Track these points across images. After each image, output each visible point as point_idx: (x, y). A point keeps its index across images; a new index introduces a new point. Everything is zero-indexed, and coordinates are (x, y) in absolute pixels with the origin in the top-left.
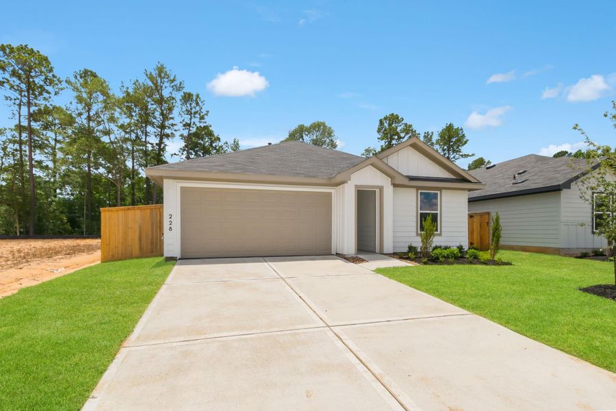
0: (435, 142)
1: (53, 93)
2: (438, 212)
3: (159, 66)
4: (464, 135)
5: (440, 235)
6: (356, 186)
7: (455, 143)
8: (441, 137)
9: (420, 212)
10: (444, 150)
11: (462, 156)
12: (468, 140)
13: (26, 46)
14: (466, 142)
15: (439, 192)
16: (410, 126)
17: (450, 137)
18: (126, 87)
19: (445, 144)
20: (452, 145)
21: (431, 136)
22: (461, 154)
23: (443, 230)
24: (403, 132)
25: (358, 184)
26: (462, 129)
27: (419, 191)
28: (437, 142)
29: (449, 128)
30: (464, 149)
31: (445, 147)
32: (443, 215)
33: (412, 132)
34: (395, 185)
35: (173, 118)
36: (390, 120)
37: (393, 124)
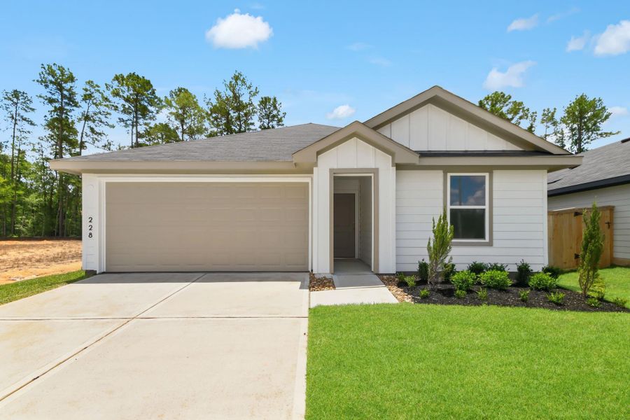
0: (559, 121)
1: (155, 112)
2: (486, 207)
3: (237, 74)
4: (604, 108)
5: (490, 244)
6: (331, 170)
7: (590, 119)
8: (568, 112)
9: (449, 207)
10: (572, 130)
11: (601, 135)
12: (610, 114)
13: (134, 74)
14: (607, 117)
15: (487, 175)
16: (521, 104)
17: (582, 112)
18: (208, 98)
19: (574, 122)
20: (585, 123)
21: (553, 114)
22: (599, 132)
23: (495, 237)
24: (510, 113)
25: (335, 167)
26: (600, 100)
27: (449, 175)
28: (563, 121)
29: (581, 101)
30: (604, 127)
31: (575, 126)
32: (495, 212)
33: (523, 111)
34: (399, 167)
35: (253, 124)
36: (492, 100)
37: (496, 103)
